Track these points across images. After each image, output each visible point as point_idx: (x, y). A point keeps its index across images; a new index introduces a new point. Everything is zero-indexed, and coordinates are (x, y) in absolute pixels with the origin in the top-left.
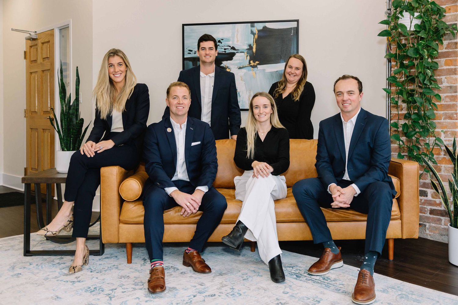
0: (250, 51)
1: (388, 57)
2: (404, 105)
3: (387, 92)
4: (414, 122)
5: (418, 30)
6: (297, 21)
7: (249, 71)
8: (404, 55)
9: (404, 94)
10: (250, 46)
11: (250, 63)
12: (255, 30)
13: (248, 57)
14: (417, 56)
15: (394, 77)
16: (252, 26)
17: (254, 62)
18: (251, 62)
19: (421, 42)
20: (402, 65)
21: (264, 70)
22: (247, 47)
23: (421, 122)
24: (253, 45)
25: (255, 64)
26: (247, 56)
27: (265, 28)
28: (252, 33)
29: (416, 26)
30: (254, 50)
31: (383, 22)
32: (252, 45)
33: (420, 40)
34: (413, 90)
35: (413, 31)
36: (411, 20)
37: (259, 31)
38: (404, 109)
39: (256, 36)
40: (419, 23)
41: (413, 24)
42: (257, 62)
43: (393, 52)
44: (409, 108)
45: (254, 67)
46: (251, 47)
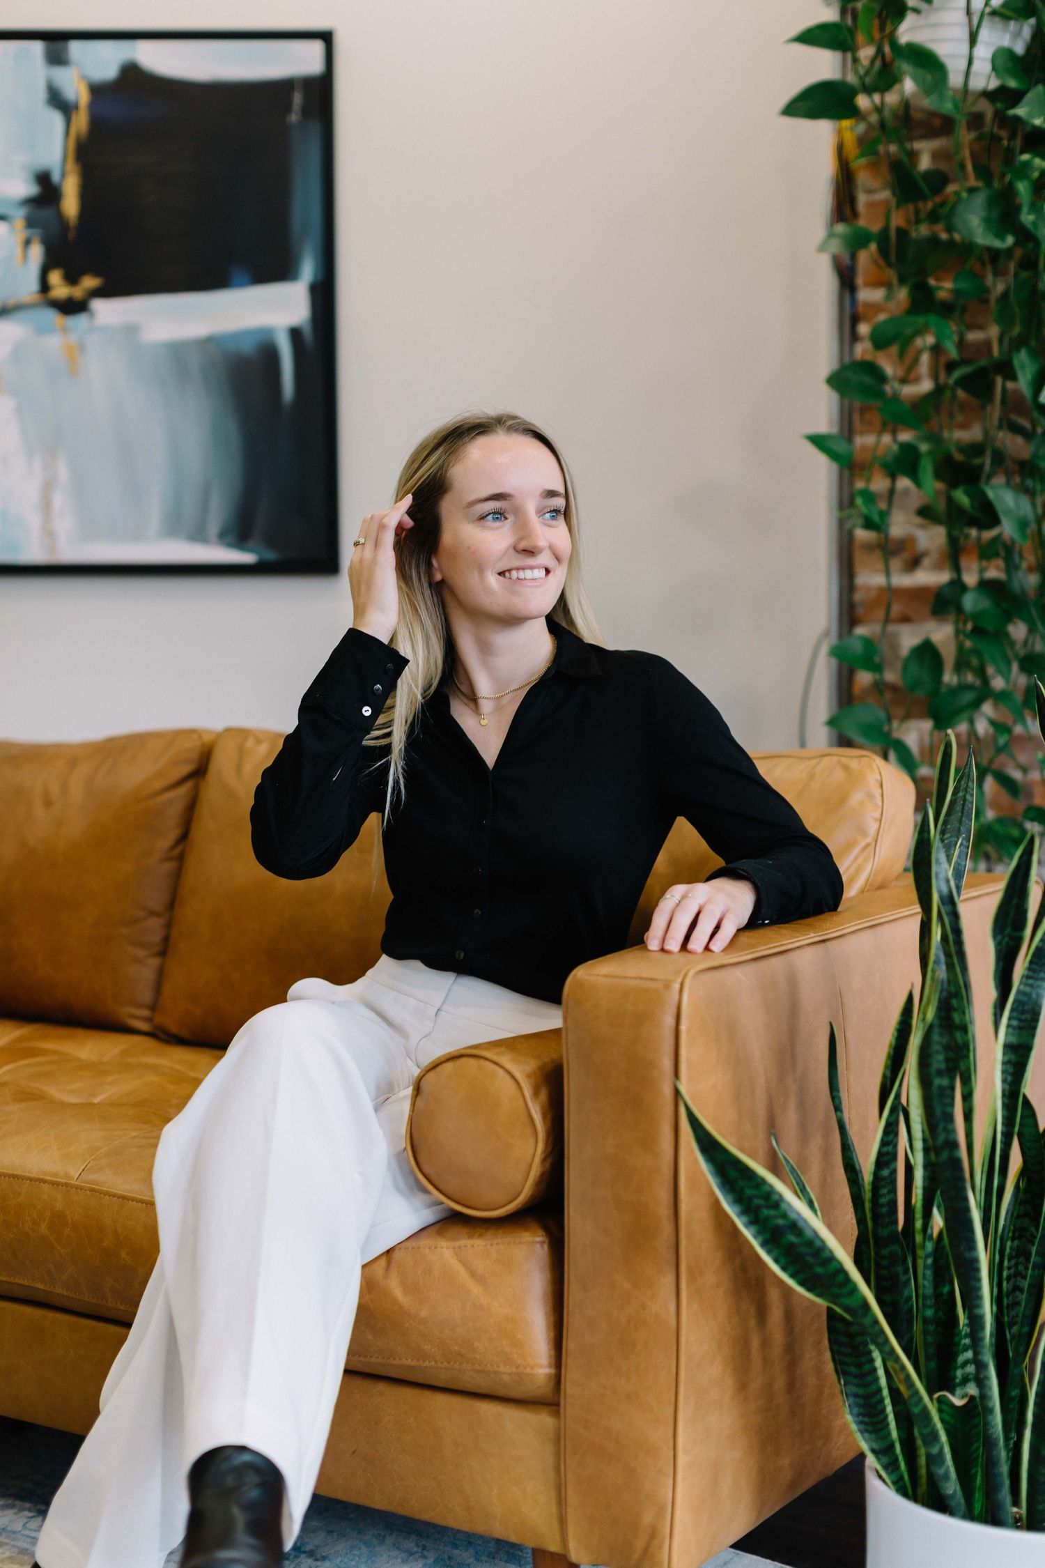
0: (46, 213)
1: (836, 246)
2: (932, 538)
3: (833, 455)
4: (978, 631)
5: (1012, 83)
6: (326, 37)
7: (41, 330)
8: (934, 241)
9: (927, 469)
10: (43, 179)
11: (45, 287)
12: (74, 86)
13: (37, 253)
14: (1002, 238)
15: (870, 368)
16: (56, 58)
17: (72, 279)
18: (55, 278)
19: (1025, 157)
20: (923, 301)
21: (131, 330)
22: (24, 188)
23: (1018, 631)
24: (63, 175)
25: (78, 292)
26: (27, 243)
27: (131, 72)
28: (56, 100)
29: (1005, 61)
30: (70, 205)
31: (813, 37)
32: (56, 177)
33: (1023, 151)
34: (976, 449)
35: (986, 94)
36: (970, 21)
37: (98, 91)
38: (926, 562)
39: (81, 121)
40: (1019, 49)
41: (984, 52)
42: (89, 282)
43: (869, 222)
44: (954, 555)
45: (72, 307)
46: (47, 191)
